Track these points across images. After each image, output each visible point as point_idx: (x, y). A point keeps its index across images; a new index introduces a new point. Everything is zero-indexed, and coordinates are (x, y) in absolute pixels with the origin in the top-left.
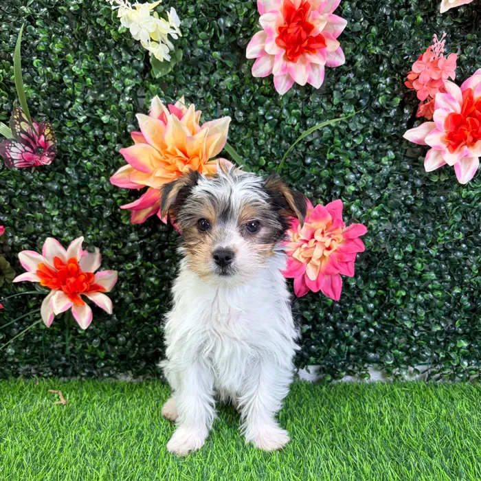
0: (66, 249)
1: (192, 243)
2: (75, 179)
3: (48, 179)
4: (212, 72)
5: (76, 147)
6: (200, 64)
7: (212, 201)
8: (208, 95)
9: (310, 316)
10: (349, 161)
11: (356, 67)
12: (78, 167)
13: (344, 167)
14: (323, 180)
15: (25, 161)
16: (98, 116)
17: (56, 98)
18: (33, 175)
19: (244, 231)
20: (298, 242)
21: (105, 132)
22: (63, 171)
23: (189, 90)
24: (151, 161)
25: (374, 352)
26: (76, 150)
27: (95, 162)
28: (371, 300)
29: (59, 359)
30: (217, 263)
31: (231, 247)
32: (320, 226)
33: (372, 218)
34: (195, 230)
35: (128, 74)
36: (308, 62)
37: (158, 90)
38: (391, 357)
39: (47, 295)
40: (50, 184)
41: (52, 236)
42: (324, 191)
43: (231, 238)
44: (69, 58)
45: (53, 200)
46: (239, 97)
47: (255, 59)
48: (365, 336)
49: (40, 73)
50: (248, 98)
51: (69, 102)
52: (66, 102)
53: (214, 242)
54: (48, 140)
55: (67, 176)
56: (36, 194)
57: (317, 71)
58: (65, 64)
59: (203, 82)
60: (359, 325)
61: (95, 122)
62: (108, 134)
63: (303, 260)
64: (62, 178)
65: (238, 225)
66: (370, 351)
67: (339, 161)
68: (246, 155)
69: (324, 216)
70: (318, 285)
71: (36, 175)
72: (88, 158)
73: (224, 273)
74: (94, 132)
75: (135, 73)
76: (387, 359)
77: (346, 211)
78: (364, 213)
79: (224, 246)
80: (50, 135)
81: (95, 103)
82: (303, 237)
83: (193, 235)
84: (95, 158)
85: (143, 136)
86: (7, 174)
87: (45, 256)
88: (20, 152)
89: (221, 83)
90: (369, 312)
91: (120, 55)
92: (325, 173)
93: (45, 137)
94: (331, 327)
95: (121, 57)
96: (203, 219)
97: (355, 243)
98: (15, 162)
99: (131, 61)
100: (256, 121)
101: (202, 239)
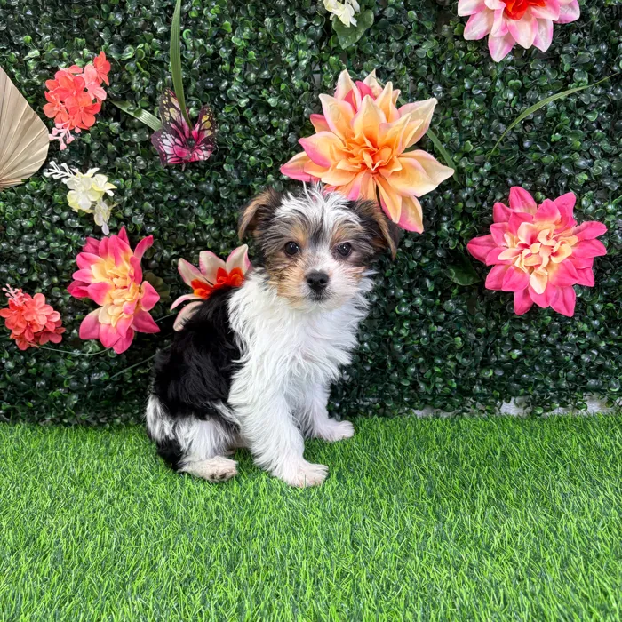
0: (225, 261)
1: (279, 267)
2: (235, 178)
3: (203, 179)
4: (405, 38)
5: (235, 138)
6: (390, 27)
7: (302, 221)
8: (400, 67)
9: (522, 338)
10: (579, 144)
11: (592, 23)
12: (237, 163)
13: (572, 151)
14: (545, 168)
15: (177, 157)
16: (263, 98)
17: (210, 78)
18: (183, 174)
20: (517, 248)
21: (271, 117)
22: (220, 168)
23: (378, 61)
24: (332, 153)
25: (596, 378)
26: (235, 142)
27: (259, 156)
28: (596, 316)
30: (311, 287)
31: (326, 270)
32: (546, 228)
33: (608, 214)
34: (282, 254)
35: (302, 45)
36: (533, 18)
37: (338, 62)
38: (616, 383)
40: (204, 186)
41: (207, 249)
42: (547, 181)
44: (226, 26)
45: (206, 206)
46: (439, 67)
47: (469, 16)
48: (586, 359)
49: (188, 47)
50: (450, 69)
51: (226, 83)
52: (221, 82)
54: (204, 130)
55: (224, 174)
56: (186, 198)
57: (544, 29)
58: (221, 34)
59: (394, 51)
60: (581, 347)
61: (259, 105)
62: (274, 121)
63: (526, 271)
64: (218, 178)
65: (331, 247)
66: (592, 377)
67: (566, 143)
68: (446, 140)
69: (553, 214)
70: (547, 299)
71: (188, 174)
72: (250, 152)
74: (257, 119)
75: (310, 42)
76: (612, 386)
77: (578, 209)
78: (597, 207)
79: (318, 269)
80: (208, 122)
81: (257, 82)
82: (523, 241)
84: (258, 152)
85: (325, 120)
86: (153, 174)
88: (171, 145)
89: (418, 51)
90: (594, 331)
91: (293, 20)
92: (548, 159)
93: (200, 127)
94: (548, 351)
95: (295, 22)
96: (292, 242)
97: (593, 245)
98: (169, 157)
99: (306, 27)
100: (460, 97)
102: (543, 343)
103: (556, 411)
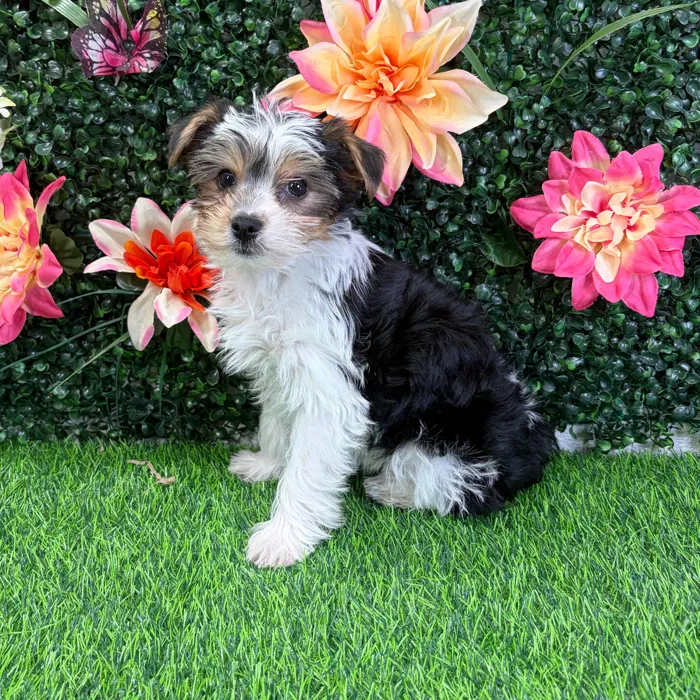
0: (171, 218)
2: (189, 99)
3: (142, 97)
5: (192, 43)
7: (241, 146)
9: (583, 342)
10: (672, 77)
12: (192, 78)
13: (661, 87)
14: (624, 108)
15: (108, 66)
18: (116, 89)
19: (283, 195)
20: (579, 216)
21: (244, 17)
22: (168, 83)
25: (687, 404)
26: (192, 49)
27: (225, 70)
28: (689, 316)
29: (142, 407)
30: (237, 235)
32: (621, 190)
34: (214, 186)
39: (137, 296)
40: (145, 107)
41: (145, 195)
42: (626, 126)
43: (262, 201)
45: (146, 135)
48: (673, 376)
53: (236, 205)
54: (149, 30)
55: (174, 92)
56: (117, 123)
60: (666, 358)
62: (249, 22)
63: (590, 248)
64: (165, 96)
65: (274, 184)
66: (681, 402)
67: (654, 76)
68: (489, 62)
69: (631, 172)
70: (617, 291)
71: (123, 90)
72: (213, 64)
73: (244, 252)
74: (225, 18)
77: (667, 166)
78: (693, 166)
79: (249, 212)
80: (155, 20)
82: (589, 207)
83: (209, 193)
84: (224, 63)
86: (72, 87)
87: (136, 230)
88: (100, 49)
90: (686, 337)
92: (628, 96)
93: (144, 25)
94: (619, 362)
96: (227, 171)
97: (685, 219)
98: (95, 66)
100: (511, 4)
101: (220, 200)
102: (612, 350)
103: (629, 449)
